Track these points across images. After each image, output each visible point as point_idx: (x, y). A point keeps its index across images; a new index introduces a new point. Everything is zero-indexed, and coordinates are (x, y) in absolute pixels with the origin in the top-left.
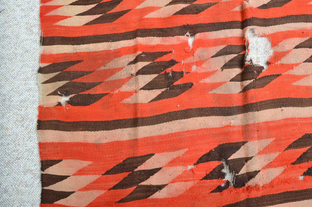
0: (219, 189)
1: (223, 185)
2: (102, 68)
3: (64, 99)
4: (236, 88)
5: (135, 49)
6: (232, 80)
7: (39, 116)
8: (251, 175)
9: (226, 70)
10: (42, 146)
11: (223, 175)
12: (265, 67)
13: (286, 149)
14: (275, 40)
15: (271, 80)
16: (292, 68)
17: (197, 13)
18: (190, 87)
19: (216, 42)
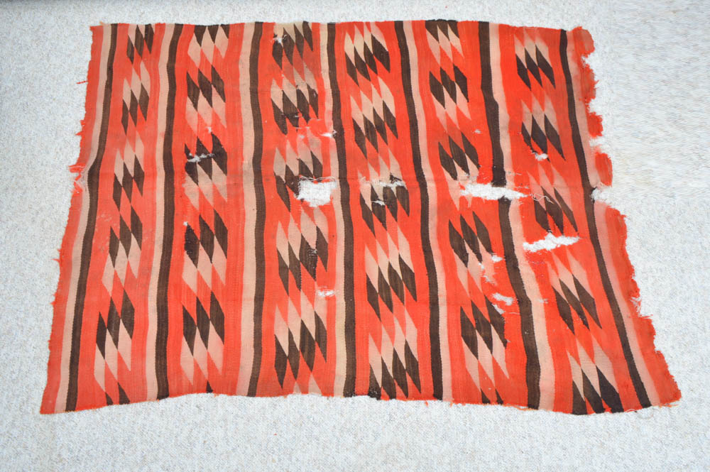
0: (187, 151)
1: (190, 154)
2: (305, 66)
3: (280, 40)
4: (279, 170)
5: (323, 93)
6: (287, 167)
7: (267, 24)
8: (195, 177)
9: (297, 163)
10: (242, 25)
11: (199, 154)
12: (299, 198)
13: (215, 211)
14: (327, 209)
15: (285, 202)
16: (296, 222)
17: (356, 140)
18: (283, 132)
19: (326, 156)
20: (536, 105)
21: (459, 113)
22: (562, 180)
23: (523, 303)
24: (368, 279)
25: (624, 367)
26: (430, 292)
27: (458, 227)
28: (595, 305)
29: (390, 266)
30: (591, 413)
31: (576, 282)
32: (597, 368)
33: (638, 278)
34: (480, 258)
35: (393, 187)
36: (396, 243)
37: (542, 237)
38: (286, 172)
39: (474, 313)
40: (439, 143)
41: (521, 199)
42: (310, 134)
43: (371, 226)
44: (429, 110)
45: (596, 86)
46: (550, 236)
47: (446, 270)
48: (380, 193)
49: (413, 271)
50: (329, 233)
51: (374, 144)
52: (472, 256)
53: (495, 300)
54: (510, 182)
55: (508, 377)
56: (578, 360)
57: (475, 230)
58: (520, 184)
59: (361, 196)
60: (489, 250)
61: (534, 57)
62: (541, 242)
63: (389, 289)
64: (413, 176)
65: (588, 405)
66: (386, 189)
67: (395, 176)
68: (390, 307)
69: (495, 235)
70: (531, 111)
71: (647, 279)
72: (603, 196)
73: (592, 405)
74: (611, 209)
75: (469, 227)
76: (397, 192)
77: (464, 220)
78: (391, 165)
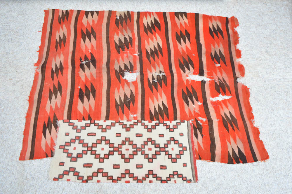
0: (81, 59)
1: (82, 61)
2: (128, 28)
3: (118, 18)
4: (117, 68)
5: (134, 38)
7: (113, 11)
8: (83, 70)
9: (124, 65)
10: (104, 11)
11: (85, 60)
12: (124, 78)
13: (91, 83)
14: (135, 83)
15: (118, 80)
16: (122, 88)
17: (147, 57)
18: (119, 53)
19: (135, 63)
20: (216, 45)
21: (187, 47)
22: (225, 74)
23: (210, 121)
24: (150, 110)
25: (248, 146)
26: (174, 116)
27: (185, 91)
28: (237, 122)
29: (159, 106)
30: (235, 163)
31: (230, 113)
32: (237, 146)
33: (254, 112)
34: (193, 103)
35: (161, 75)
36: (161, 96)
37: (217, 96)
38: (119, 68)
40: (179, 59)
41: (210, 81)
42: (129, 54)
43: (152, 90)
44: (175, 46)
45: (239, 39)
46: (221, 95)
48: (155, 77)
49: (168, 107)
50: (135, 92)
51: (154, 58)
52: (190, 102)
53: (199, 119)
54: (206, 74)
55: (203, 149)
56: (230, 143)
57: (192, 92)
58: (210, 75)
59: (148, 78)
60: (197, 100)
61: (216, 27)
62: (217, 97)
63: (158, 114)
64: (169, 71)
65: (234, 160)
66: (158, 76)
67: (161, 71)
69: (199, 94)
70: (214, 48)
71: (257, 112)
72: (241, 81)
73: (235, 160)
74: (244, 86)
75: (190, 91)
76: (162, 77)
77: (188, 88)
78: (160, 67)
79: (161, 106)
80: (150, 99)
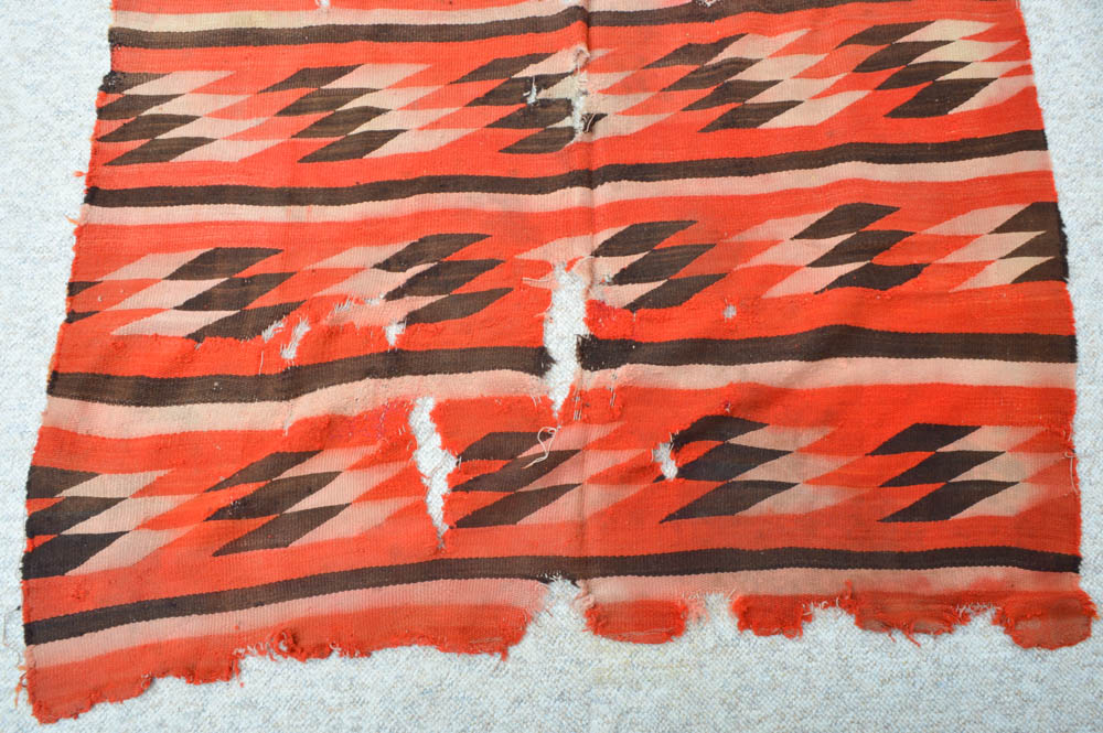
20: (824, 465)
22: (602, 506)
24: (351, 69)
25: (120, 597)
26: (318, 190)
27: (474, 253)
28: (272, 547)
29: (378, 112)
30: (28, 505)
31: (329, 512)
32: (123, 533)
33: (335, 663)
34: (394, 295)
35: (575, 121)
37: (448, 444)
39: (265, 276)
40: (692, 222)
41: (548, 403)
43: (477, 75)
44: (790, 203)
46: (451, 464)
47: (366, 222)
48: (556, 92)
49: (368, 157)
51: (683, 83)
52: (400, 278)
53: (297, 322)
54: (594, 379)
55: (114, 333)
56: (145, 492)
57: (465, 289)
58: (581, 402)
59: (547, 55)
60: (412, 319)
61: (977, 473)
62: (437, 440)
63: (328, 109)
65: (46, 503)
66: (567, 105)
67: (600, 124)
68: (286, 111)
69: (453, 334)
70: (801, 450)
71: (336, 688)
72: (561, 604)
73: (44, 511)
74: (525, 625)
75: (472, 278)
76: (563, 129)
77: (492, 268)
78: (627, 118)
79: (375, 125)
80: (421, 67)
